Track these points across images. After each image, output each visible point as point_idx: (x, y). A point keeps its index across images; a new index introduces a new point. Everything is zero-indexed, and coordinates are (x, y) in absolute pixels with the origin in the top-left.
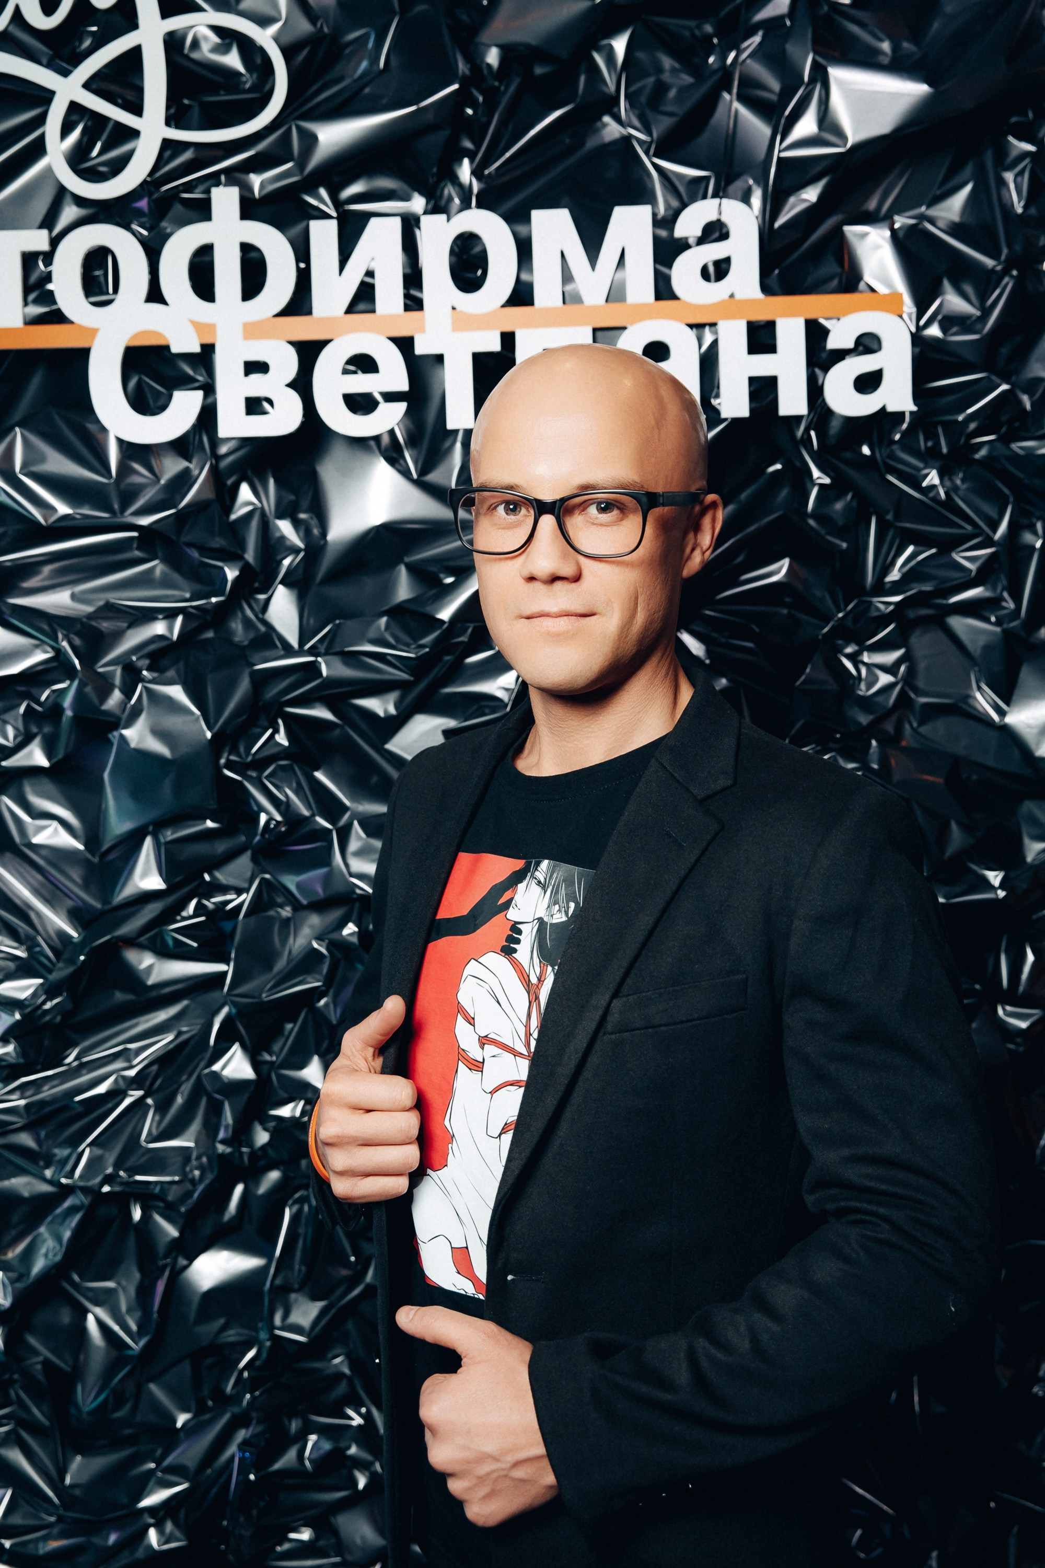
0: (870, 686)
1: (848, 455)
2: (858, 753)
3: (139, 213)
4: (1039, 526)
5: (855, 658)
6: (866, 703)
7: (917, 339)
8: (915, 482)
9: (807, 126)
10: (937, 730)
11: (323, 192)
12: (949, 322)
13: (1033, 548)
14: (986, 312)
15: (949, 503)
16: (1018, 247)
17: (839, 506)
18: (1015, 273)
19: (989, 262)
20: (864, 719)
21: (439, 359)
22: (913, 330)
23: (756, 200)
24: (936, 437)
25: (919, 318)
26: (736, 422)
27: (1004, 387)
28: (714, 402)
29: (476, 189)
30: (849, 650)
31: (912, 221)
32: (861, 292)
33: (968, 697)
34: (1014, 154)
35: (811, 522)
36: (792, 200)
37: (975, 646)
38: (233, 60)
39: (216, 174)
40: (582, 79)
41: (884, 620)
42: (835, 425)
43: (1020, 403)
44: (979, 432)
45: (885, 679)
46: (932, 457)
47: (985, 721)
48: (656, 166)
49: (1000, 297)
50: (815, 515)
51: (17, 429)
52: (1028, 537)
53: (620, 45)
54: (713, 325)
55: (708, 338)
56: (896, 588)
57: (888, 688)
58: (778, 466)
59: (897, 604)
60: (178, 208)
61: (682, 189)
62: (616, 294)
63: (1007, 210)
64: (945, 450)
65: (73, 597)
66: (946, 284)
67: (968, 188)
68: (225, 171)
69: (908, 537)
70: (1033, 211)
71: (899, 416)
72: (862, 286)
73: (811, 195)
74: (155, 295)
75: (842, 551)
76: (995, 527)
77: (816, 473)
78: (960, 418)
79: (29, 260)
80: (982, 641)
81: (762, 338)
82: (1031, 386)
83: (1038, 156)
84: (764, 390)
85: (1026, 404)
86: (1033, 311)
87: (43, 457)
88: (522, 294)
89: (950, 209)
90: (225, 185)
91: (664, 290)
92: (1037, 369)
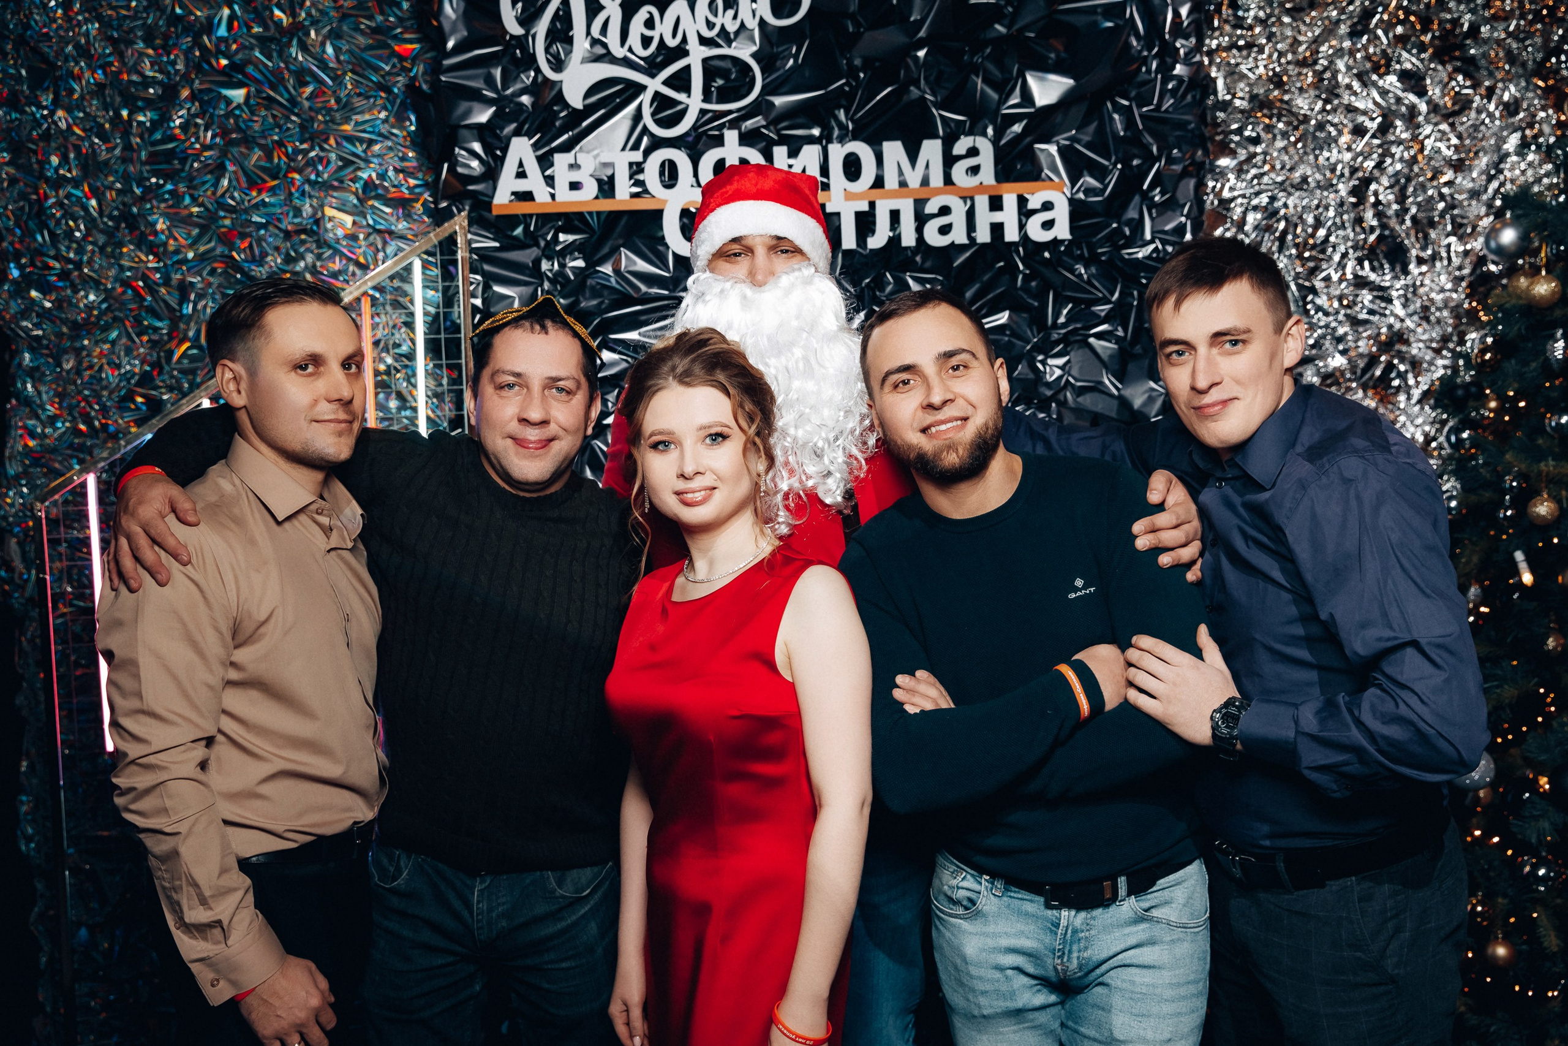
0: (1051, 376)
1: (1037, 258)
2: (1046, 408)
3: (688, 142)
4: (1135, 293)
5: (1044, 363)
6: (1048, 385)
7: (1072, 201)
8: (1072, 271)
9: (1015, 100)
10: (1086, 400)
11: (772, 128)
12: (1088, 191)
13: (1132, 305)
14: (1106, 187)
15: (1089, 282)
16: (1120, 155)
17: (1033, 284)
18: (1119, 166)
19: (1106, 163)
20: (1049, 393)
21: (838, 214)
22: (1069, 195)
23: (990, 131)
24: (1082, 249)
25: (1072, 188)
26: (984, 245)
27: (1115, 225)
28: (973, 235)
29: (851, 126)
30: (1040, 358)
31: (1067, 143)
32: (1043, 180)
33: (1102, 383)
34: (1118, 105)
35: (1020, 293)
36: (1008, 131)
37: (1104, 355)
38: (727, 64)
39: (724, 123)
40: (902, 72)
41: (1057, 343)
42: (1030, 246)
43: (1124, 231)
44: (1104, 246)
45: (1058, 372)
46: (1080, 259)
47: (1111, 395)
48: (940, 115)
49: (1113, 180)
50: (1021, 288)
51: (622, 248)
52: (1130, 299)
53: (921, 54)
54: (972, 199)
55: (969, 203)
56: (1064, 325)
57: (1060, 378)
58: (1002, 264)
59: (1065, 334)
60: (704, 138)
61: (953, 125)
62: (925, 182)
63: (1115, 134)
64: (1086, 254)
65: (640, 334)
66: (1085, 173)
67: (1095, 124)
68: (728, 121)
69: (1070, 299)
70: (1129, 134)
71: (1063, 241)
72: (1043, 175)
73: (1017, 128)
74: (696, 183)
75: (1036, 308)
76: (1112, 295)
77: (1021, 267)
78: (1094, 240)
79: (631, 164)
80: (1109, 352)
81: (996, 204)
82: (1129, 223)
83: (1130, 107)
84: (997, 229)
85: (1127, 231)
86: (1130, 185)
87: (635, 263)
88: (879, 183)
89: (1086, 134)
90: (729, 128)
91: (948, 180)
92: (1132, 214)
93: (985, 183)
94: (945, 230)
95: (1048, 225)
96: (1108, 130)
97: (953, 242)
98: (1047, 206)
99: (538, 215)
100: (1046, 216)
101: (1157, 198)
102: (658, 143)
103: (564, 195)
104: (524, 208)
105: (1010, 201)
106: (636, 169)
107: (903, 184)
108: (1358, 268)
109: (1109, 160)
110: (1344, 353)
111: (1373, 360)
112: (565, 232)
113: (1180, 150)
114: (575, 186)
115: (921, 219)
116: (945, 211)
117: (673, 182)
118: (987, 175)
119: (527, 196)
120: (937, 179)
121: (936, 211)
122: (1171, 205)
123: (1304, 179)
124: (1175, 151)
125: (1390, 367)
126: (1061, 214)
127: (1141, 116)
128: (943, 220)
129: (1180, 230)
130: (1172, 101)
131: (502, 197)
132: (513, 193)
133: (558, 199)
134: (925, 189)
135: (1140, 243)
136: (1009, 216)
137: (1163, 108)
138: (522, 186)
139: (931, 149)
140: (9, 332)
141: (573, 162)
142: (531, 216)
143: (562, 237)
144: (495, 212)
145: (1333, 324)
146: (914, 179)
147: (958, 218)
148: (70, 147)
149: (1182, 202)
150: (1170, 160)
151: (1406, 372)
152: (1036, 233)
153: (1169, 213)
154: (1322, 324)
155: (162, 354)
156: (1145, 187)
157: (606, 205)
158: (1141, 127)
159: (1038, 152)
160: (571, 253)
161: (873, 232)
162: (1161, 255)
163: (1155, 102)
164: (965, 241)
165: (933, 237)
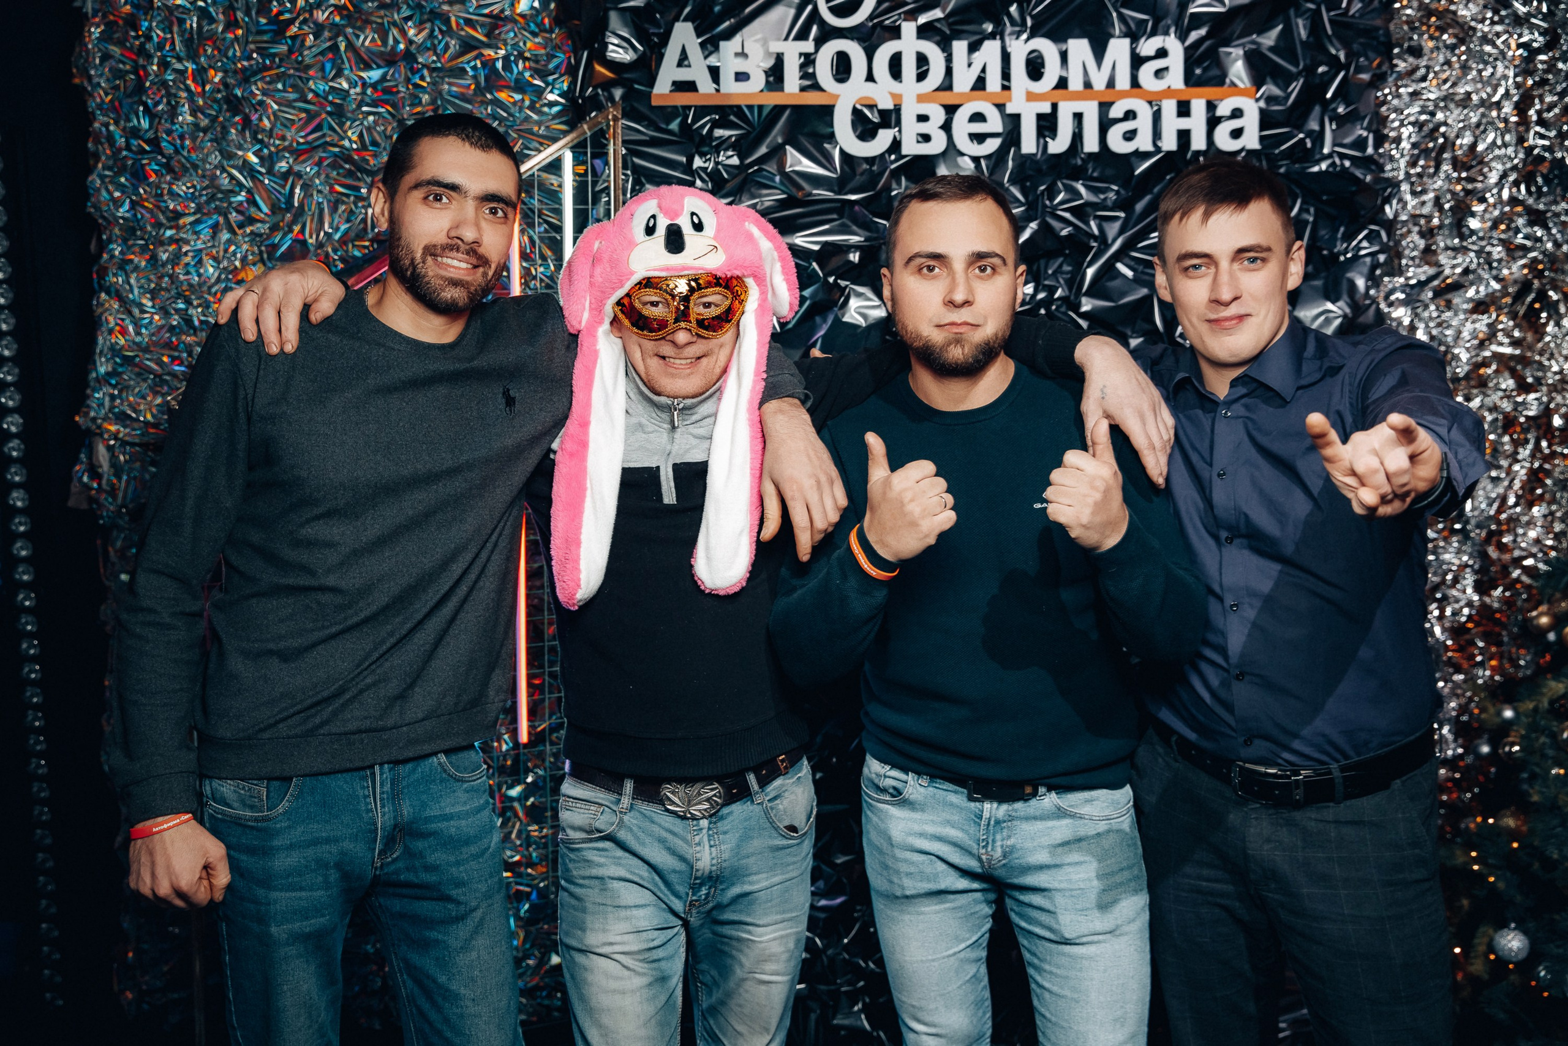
3: (863, 33)
4: (1312, 210)
7: (1262, 112)
12: (1270, 99)
13: (1307, 222)
14: (1289, 96)
16: (1308, 62)
18: (1305, 74)
19: (1292, 69)
21: (1019, 116)
23: (1174, 33)
26: (1169, 154)
27: (1301, 136)
28: (1159, 142)
29: (1028, 23)
31: (1251, 45)
32: (1230, 85)
34: (1303, 9)
36: (1193, 33)
43: (1305, 144)
44: (1282, 160)
48: (1119, 13)
49: (1296, 87)
51: (788, 147)
52: (1305, 216)
54: (1160, 103)
55: (1155, 108)
60: (878, 29)
61: (1133, 25)
62: (1111, 84)
63: (1299, 39)
66: (1268, 79)
67: (1280, 27)
68: (904, 12)
70: (1312, 39)
71: (1251, 151)
72: (1228, 81)
73: (1203, 32)
74: (870, 78)
78: (1277, 151)
79: (801, 55)
81: (1184, 110)
82: (1310, 134)
83: (1318, 12)
84: (1184, 136)
85: (1309, 145)
86: (1313, 95)
87: (800, 163)
88: (1062, 83)
89: (1269, 38)
90: (905, 20)
91: (1135, 83)
92: (1314, 126)
93: (1173, 87)
94: (1130, 136)
95: (1237, 134)
96: (1296, 34)
97: (1137, 151)
98: (1237, 113)
99: (696, 107)
100: (1235, 124)
101: (1341, 110)
102: (828, 34)
103: (730, 86)
104: (684, 99)
105: (1198, 107)
106: (808, 60)
107: (1088, 85)
108: (1514, 190)
109: (1297, 65)
110: (1497, 279)
111: (1525, 287)
112: (720, 127)
113: (1367, 58)
114: (741, 77)
115: (1105, 125)
116: (1130, 115)
117: (844, 76)
118: (1176, 79)
119: (689, 86)
120: (1123, 82)
121: (1121, 115)
122: (1352, 118)
123: (1468, 95)
124: (1362, 59)
125: (1542, 296)
126: (1251, 122)
127: (1331, 21)
128: (1128, 126)
129: (1361, 144)
130: (1360, 5)
131: (662, 87)
132: (674, 83)
133: (723, 91)
134: (1110, 91)
135: (1318, 157)
136: (1197, 123)
137: (1351, 12)
138: (683, 75)
139: (1118, 49)
140: (100, 221)
141: (740, 50)
142: (689, 108)
143: (719, 132)
144: (654, 103)
145: (1488, 249)
146: (1099, 82)
147: (1144, 123)
148: (175, 20)
149: (1363, 114)
150: (1359, 70)
151: (1558, 301)
152: (1223, 141)
153: (1349, 125)
154: (1475, 248)
155: (263, 248)
156: (1329, 95)
157: (773, 99)
158: (1330, 32)
159: (1222, 55)
160: (726, 150)
161: (1054, 136)
162: (1338, 169)
163: (1344, 5)
164: (1150, 148)
165: (1117, 144)
